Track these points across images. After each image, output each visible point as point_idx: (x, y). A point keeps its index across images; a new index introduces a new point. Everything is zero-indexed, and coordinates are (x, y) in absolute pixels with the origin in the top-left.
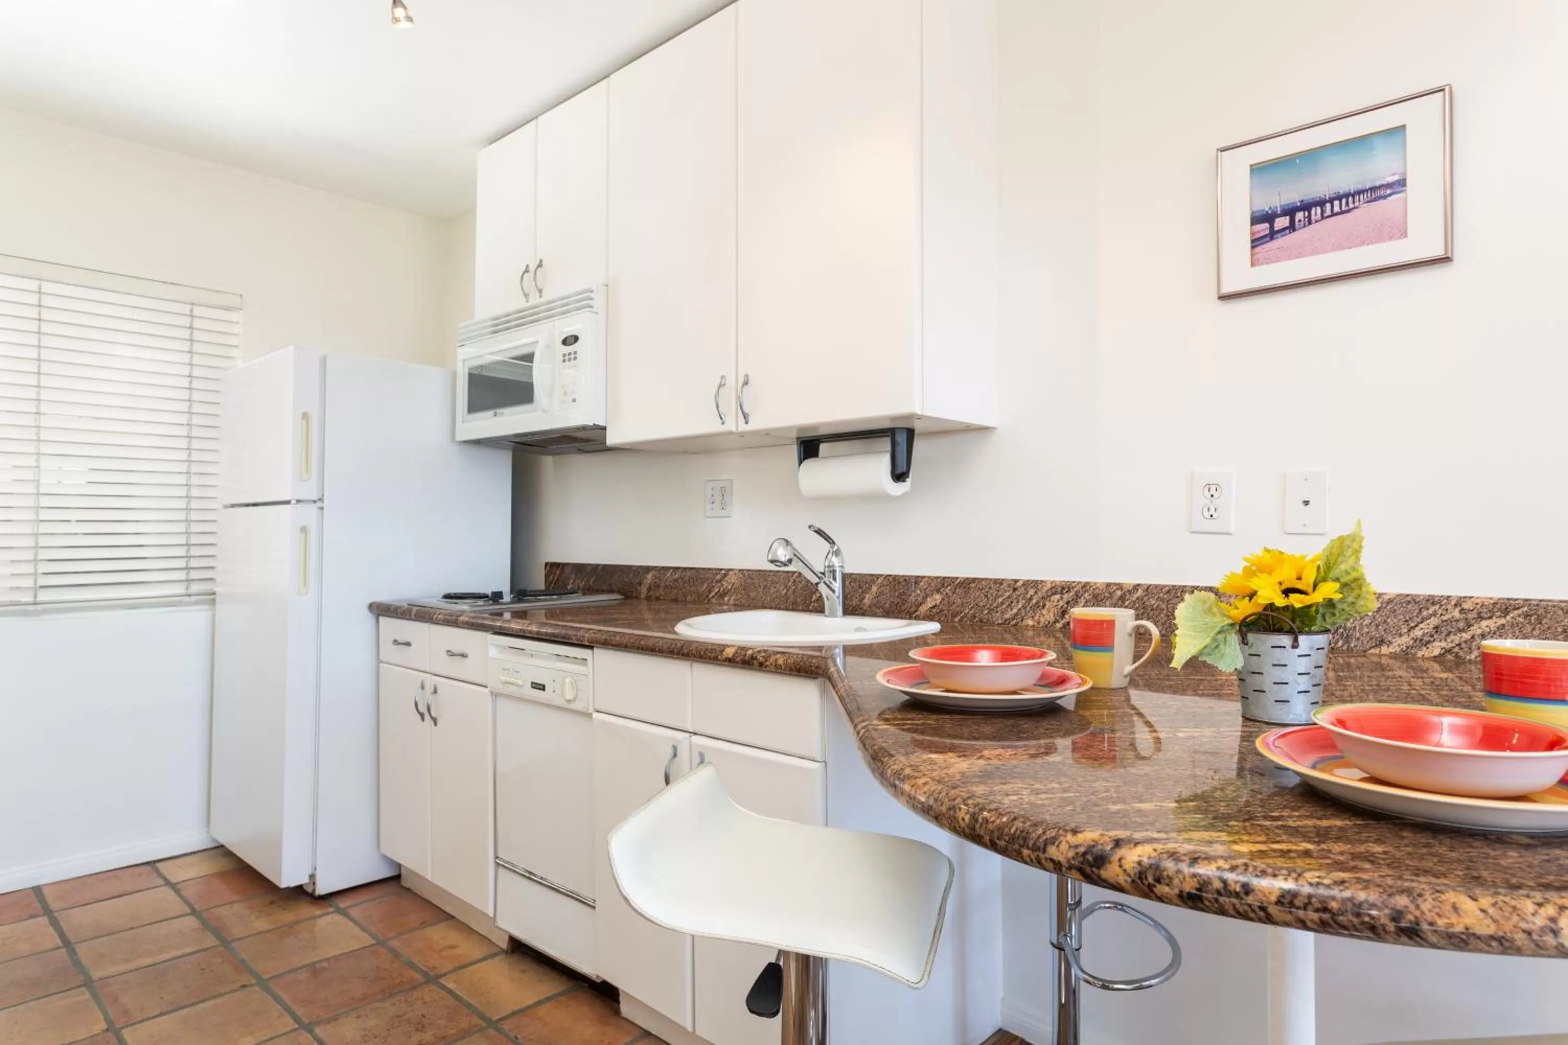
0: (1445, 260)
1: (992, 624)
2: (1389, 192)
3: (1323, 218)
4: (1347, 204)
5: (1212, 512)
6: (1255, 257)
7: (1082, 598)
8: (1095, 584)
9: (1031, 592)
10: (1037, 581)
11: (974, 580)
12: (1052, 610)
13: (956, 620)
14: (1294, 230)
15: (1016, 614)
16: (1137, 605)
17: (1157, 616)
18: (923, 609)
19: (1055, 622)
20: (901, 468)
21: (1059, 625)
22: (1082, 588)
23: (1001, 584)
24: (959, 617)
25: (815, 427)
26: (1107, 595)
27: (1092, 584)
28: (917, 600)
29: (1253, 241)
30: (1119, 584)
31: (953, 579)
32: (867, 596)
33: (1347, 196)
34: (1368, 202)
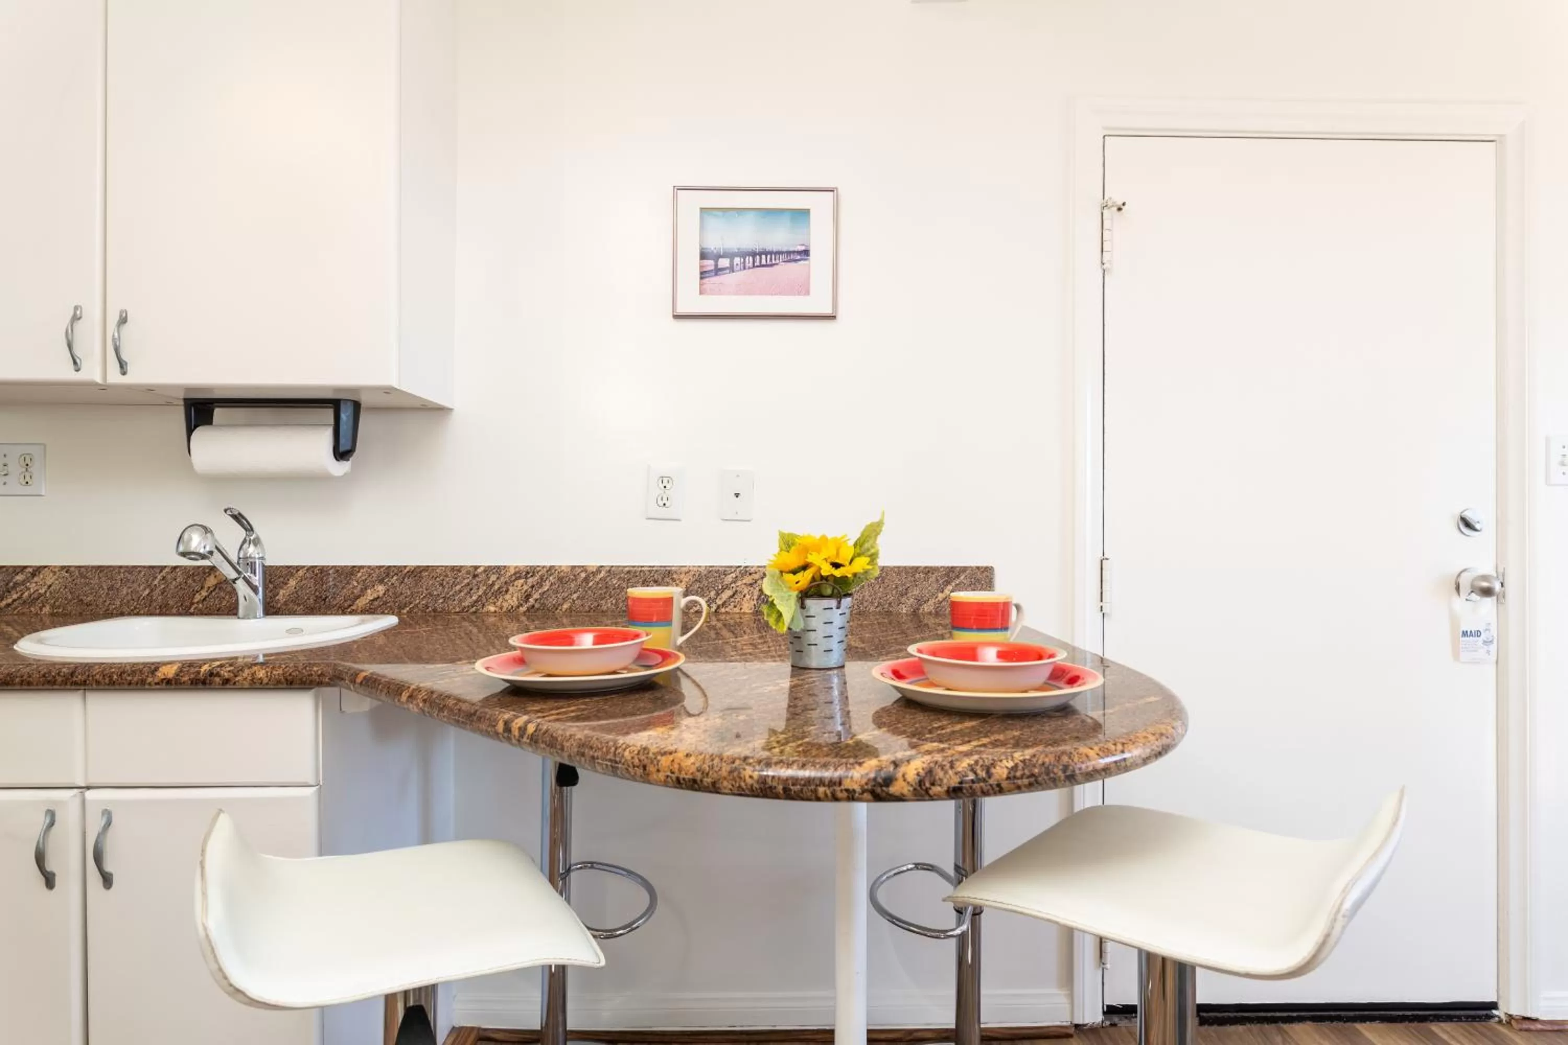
0: (832, 317)
1: (449, 613)
2: (799, 257)
3: (754, 266)
4: (771, 259)
5: (665, 501)
6: (705, 286)
7: (547, 582)
8: (560, 567)
9: (493, 578)
10: (499, 567)
11: (427, 568)
12: (516, 595)
13: (405, 611)
14: (733, 271)
15: (476, 601)
16: (600, 585)
17: (618, 595)
18: (361, 603)
19: (518, 607)
20: (344, 446)
21: (523, 609)
22: (547, 571)
23: (459, 571)
24: (408, 609)
25: (210, 389)
26: (572, 577)
27: (557, 568)
28: (353, 593)
29: (702, 273)
30: (583, 567)
31: (400, 569)
32: (282, 592)
33: (771, 253)
34: (785, 262)
